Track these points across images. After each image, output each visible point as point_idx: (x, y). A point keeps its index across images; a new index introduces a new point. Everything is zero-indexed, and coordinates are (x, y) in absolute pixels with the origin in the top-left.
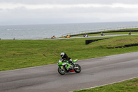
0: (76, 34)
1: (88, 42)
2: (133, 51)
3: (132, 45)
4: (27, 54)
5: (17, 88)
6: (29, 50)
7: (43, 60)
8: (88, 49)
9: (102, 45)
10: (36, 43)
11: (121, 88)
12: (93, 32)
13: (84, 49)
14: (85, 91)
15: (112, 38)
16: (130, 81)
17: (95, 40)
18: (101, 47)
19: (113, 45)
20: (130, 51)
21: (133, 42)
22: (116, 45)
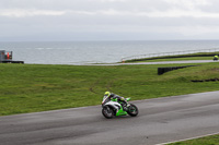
1: (162, 71)
4: (64, 87)
5: (44, 141)
6: (68, 81)
7: (89, 97)
8: (162, 82)
9: (184, 76)
10: (80, 70)
13: (156, 82)
15: (200, 65)
17: (173, 68)
18: (183, 80)
19: (201, 77)
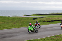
0: (29, 15)
1: (35, 19)
2: (54, 23)
3: (54, 21)
4: (7, 23)
5: (2, 38)
7: (14, 26)
10: (12, 18)
11: (49, 40)
12: (37, 14)
14: (33, 40)
16: (53, 37)
17: (38, 18)
18: (41, 21)
20: (53, 23)
21: (55, 20)
22: (47, 20)
